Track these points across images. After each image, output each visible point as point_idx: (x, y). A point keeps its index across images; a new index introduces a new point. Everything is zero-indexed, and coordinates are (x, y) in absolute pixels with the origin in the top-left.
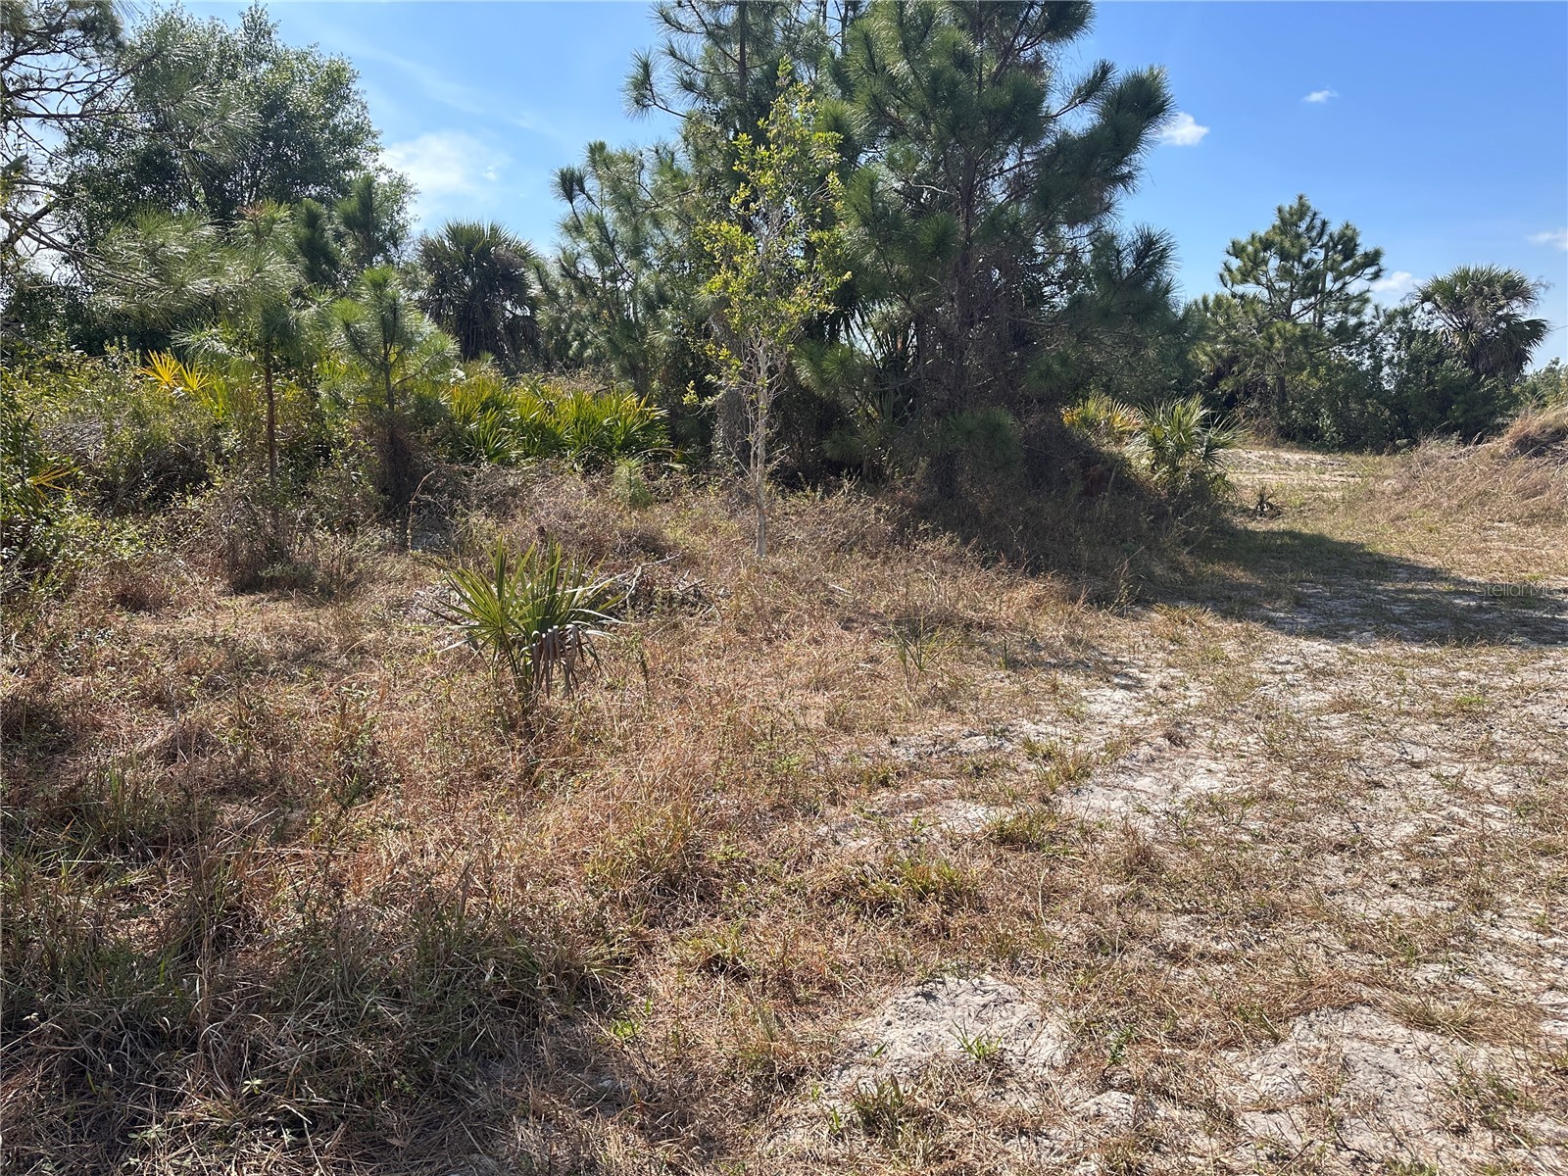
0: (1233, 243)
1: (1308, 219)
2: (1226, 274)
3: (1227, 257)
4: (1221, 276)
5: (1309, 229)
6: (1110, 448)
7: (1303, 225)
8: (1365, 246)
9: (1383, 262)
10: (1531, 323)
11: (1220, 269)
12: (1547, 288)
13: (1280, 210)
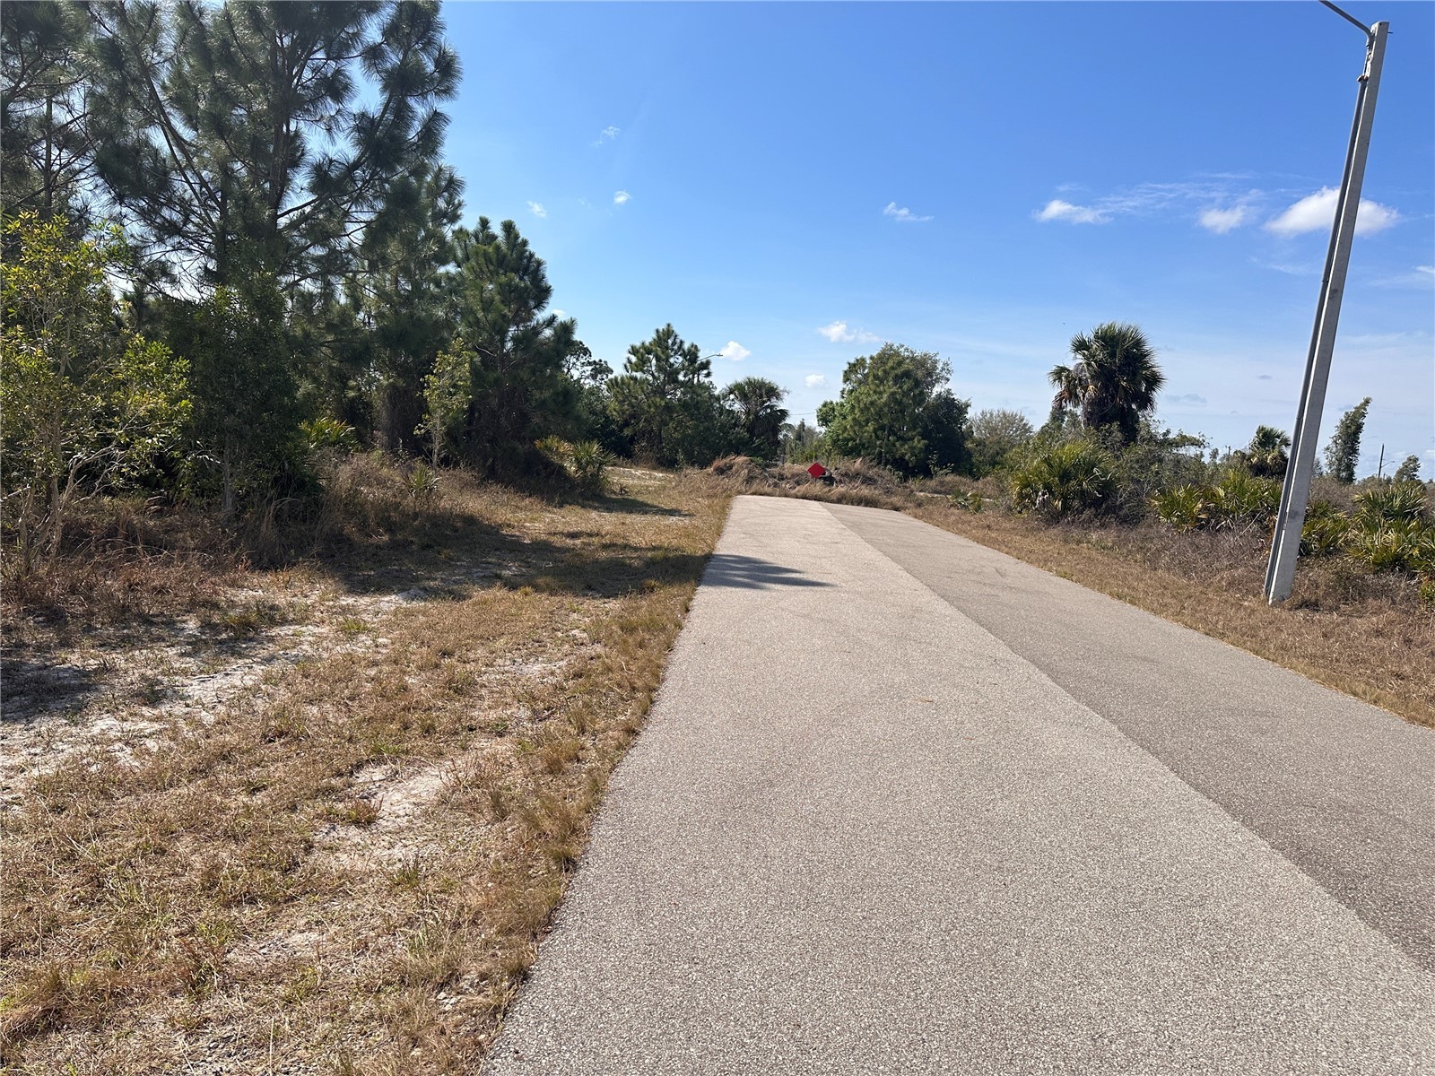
0: (632, 347)
1: (673, 338)
2: (628, 365)
3: (629, 355)
4: (625, 366)
5: (674, 343)
6: (555, 459)
7: (670, 341)
8: (702, 357)
9: (712, 367)
10: (781, 411)
11: (625, 361)
12: (788, 393)
13: (657, 331)
